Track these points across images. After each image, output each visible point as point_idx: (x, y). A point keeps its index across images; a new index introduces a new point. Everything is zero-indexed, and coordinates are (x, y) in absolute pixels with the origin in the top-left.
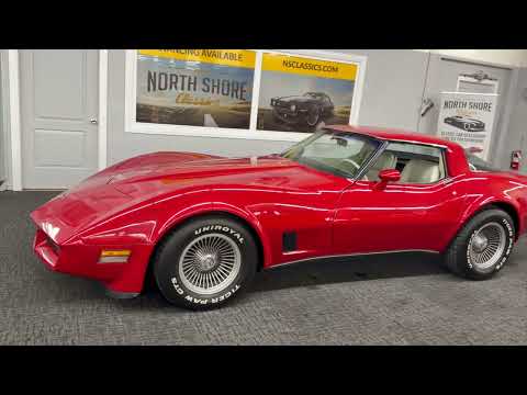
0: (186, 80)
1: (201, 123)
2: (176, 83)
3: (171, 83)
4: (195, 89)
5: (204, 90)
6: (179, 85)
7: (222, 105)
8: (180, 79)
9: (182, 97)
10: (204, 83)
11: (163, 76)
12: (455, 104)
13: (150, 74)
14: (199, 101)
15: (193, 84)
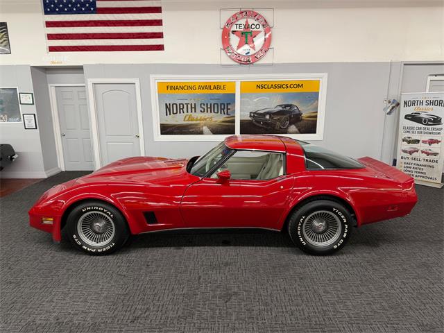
0: (189, 106)
1: (201, 133)
2: (182, 109)
3: (180, 109)
4: (195, 112)
5: (201, 111)
6: (185, 110)
7: (214, 119)
8: (185, 106)
9: (187, 117)
10: (201, 107)
11: (175, 106)
12: (413, 103)
13: (166, 104)
14: (199, 118)
15: (194, 108)
